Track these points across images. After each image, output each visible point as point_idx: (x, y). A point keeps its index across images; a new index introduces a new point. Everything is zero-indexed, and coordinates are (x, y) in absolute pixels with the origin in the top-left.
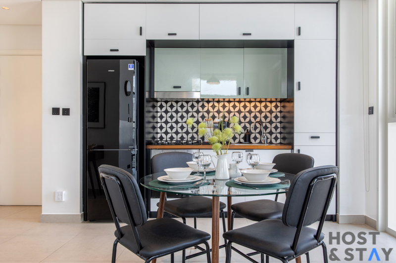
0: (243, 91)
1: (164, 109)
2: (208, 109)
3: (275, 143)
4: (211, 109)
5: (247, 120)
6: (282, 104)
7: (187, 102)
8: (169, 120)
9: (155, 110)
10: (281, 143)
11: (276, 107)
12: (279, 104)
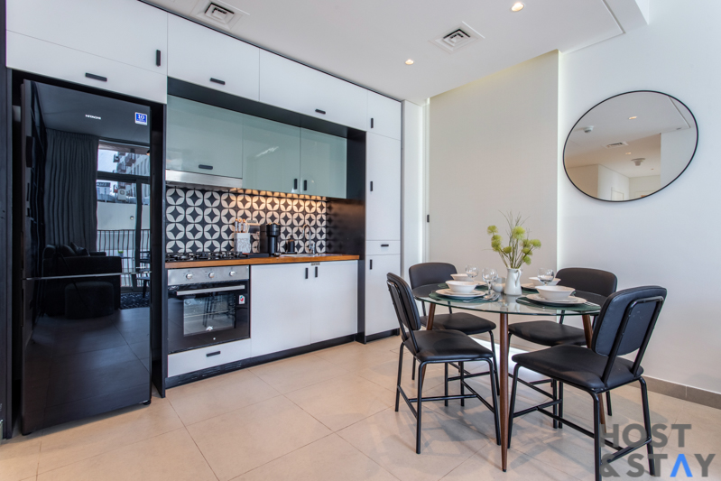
0: (301, 185)
3: (320, 252)
4: (240, 205)
6: (328, 205)
10: (326, 252)
11: (322, 207)
12: (324, 204)
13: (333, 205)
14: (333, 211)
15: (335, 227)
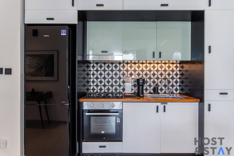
1: (95, 69)
2: (127, 68)
3: (176, 93)
4: (129, 69)
5: (156, 76)
6: (181, 65)
7: (112, 64)
8: (99, 76)
9: (89, 70)
10: (180, 93)
11: (177, 67)
12: (178, 65)
13: (184, 65)
14: (184, 69)
15: (186, 78)
